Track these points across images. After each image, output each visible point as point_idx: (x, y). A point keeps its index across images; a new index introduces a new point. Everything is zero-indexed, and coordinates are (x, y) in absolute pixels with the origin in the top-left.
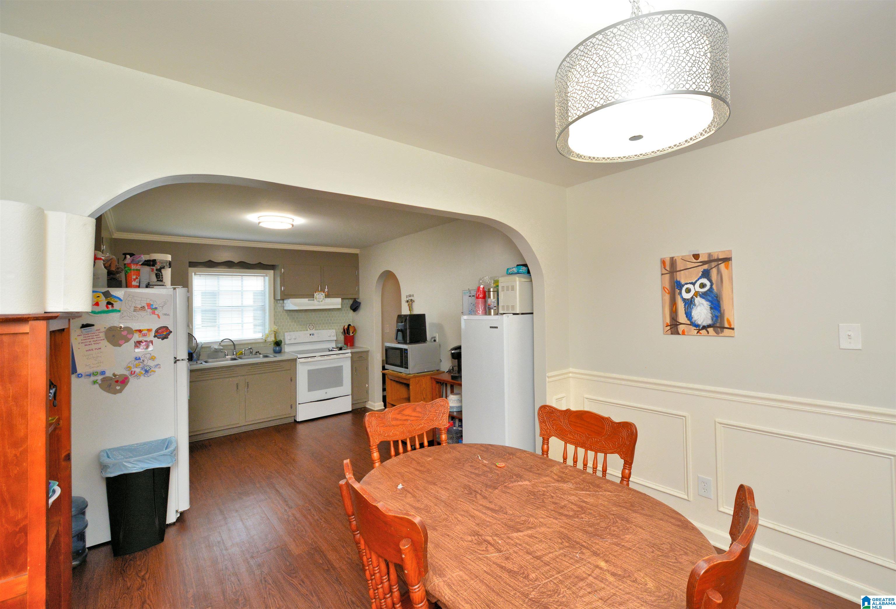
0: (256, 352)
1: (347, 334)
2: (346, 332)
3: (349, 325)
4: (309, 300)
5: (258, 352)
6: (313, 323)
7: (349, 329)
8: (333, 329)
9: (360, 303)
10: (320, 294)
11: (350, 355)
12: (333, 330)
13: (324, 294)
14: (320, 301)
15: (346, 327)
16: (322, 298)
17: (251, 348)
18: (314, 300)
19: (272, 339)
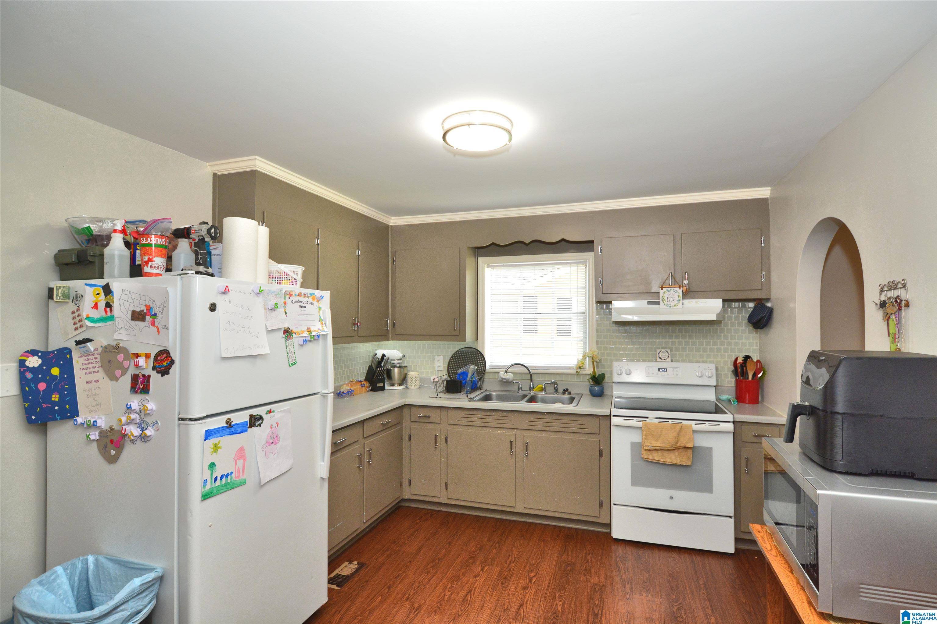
0: (564, 390)
1: (742, 375)
2: (739, 370)
3: (747, 358)
4: (649, 303)
5: (567, 390)
6: (669, 348)
7: (746, 366)
8: (711, 362)
9: (770, 311)
10: (672, 292)
11: (730, 427)
12: (706, 365)
13: (680, 291)
14: (672, 304)
15: (740, 360)
16: (677, 299)
17: (554, 383)
18: (658, 303)
19: (588, 370)
